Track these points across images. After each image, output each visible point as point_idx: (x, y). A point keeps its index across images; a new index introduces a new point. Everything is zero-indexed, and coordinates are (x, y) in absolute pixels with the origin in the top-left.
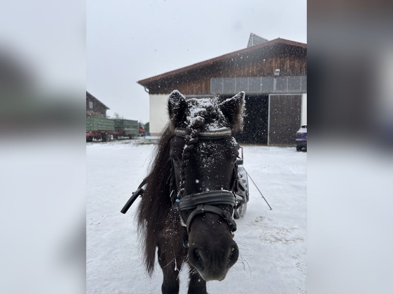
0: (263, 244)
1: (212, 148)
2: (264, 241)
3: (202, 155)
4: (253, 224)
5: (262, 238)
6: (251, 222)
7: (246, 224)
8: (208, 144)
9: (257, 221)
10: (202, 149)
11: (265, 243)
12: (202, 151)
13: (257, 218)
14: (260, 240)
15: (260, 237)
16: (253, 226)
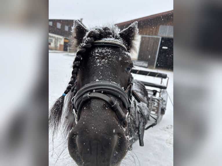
0: (167, 146)
1: (106, 52)
2: (168, 144)
3: (96, 58)
4: (164, 130)
5: (168, 141)
6: (164, 128)
7: (159, 129)
8: (103, 49)
9: (167, 128)
10: (97, 53)
11: (169, 146)
12: (97, 54)
13: (168, 126)
14: (166, 142)
15: (167, 140)
16: (164, 131)
